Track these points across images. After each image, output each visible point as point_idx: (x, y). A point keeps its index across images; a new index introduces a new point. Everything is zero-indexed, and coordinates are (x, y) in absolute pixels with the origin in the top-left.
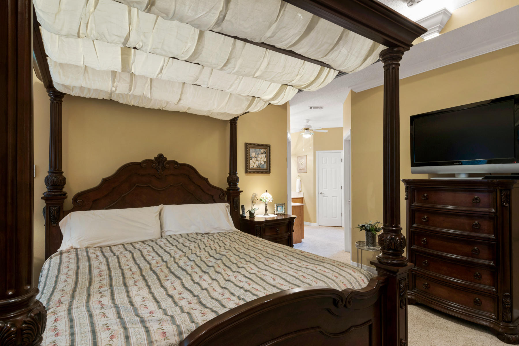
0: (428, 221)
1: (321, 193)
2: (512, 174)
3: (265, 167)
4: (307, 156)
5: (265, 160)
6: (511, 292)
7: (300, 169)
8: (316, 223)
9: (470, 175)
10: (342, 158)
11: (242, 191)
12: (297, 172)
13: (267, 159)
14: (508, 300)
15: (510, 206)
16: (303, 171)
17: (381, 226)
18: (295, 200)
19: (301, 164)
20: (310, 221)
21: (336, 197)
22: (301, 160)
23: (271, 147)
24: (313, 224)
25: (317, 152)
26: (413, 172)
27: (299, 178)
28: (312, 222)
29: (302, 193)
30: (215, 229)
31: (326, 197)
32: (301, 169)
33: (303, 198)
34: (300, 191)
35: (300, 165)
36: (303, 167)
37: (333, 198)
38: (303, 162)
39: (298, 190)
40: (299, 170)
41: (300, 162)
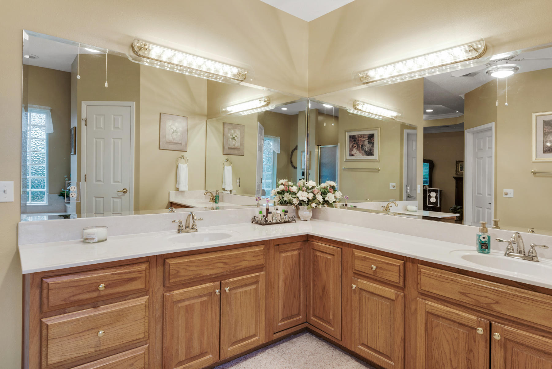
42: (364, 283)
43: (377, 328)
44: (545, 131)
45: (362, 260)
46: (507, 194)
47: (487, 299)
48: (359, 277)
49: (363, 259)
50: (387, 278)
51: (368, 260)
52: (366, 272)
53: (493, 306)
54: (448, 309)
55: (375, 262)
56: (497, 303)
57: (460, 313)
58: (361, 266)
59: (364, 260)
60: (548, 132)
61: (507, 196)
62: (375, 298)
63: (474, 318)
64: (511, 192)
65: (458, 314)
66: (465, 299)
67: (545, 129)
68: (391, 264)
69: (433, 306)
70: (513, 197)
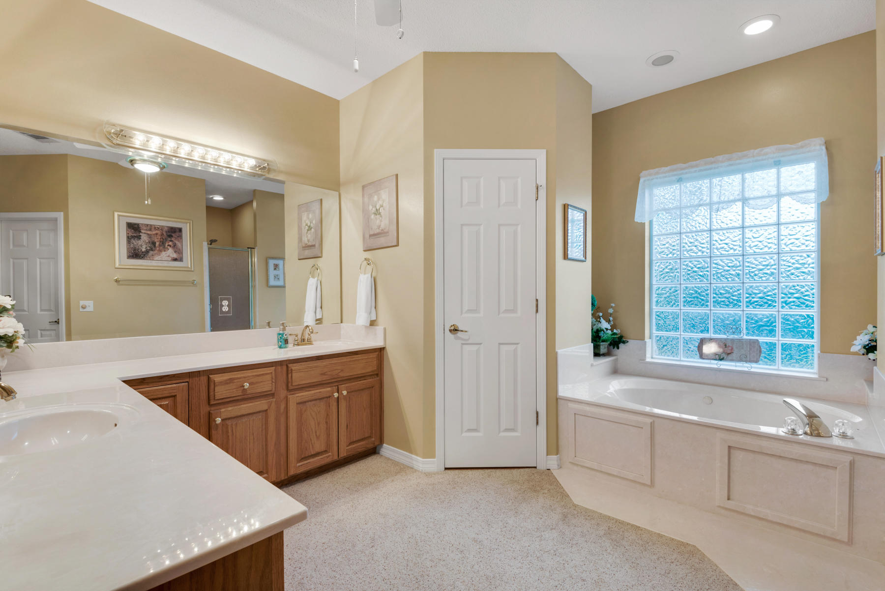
1: (455, 330)
4: (397, 175)
7: (372, 233)
8: (433, 456)
10: (539, 184)
12: (362, 249)
16: (382, 241)
18: (344, 359)
19: (377, 212)
20: (405, 444)
21: (518, 344)
22: (376, 198)
24: (420, 463)
25: (439, 154)
27: (369, 268)
28: (417, 455)
29: (379, 329)
31: (475, 348)
32: (378, 231)
33: (381, 351)
34: (373, 323)
35: (373, 216)
36: (383, 222)
37: (504, 348)
38: (382, 206)
39: (362, 319)
40: (367, 236)
41: (371, 207)
42: (229, 410)
43: (248, 451)
44: (128, 234)
45: (227, 383)
46: (84, 307)
47: (337, 371)
48: (221, 407)
49: (228, 381)
50: (259, 390)
51: (236, 381)
52: (233, 396)
53: (340, 374)
54: (313, 392)
55: (244, 379)
56: (342, 370)
57: (321, 390)
58: (225, 392)
59: (230, 383)
60: (132, 236)
61: (85, 310)
62: (244, 420)
63: (329, 389)
64: (90, 305)
65: (320, 392)
66: (325, 378)
67: (128, 232)
68: (263, 375)
69: (303, 396)
70: (92, 310)
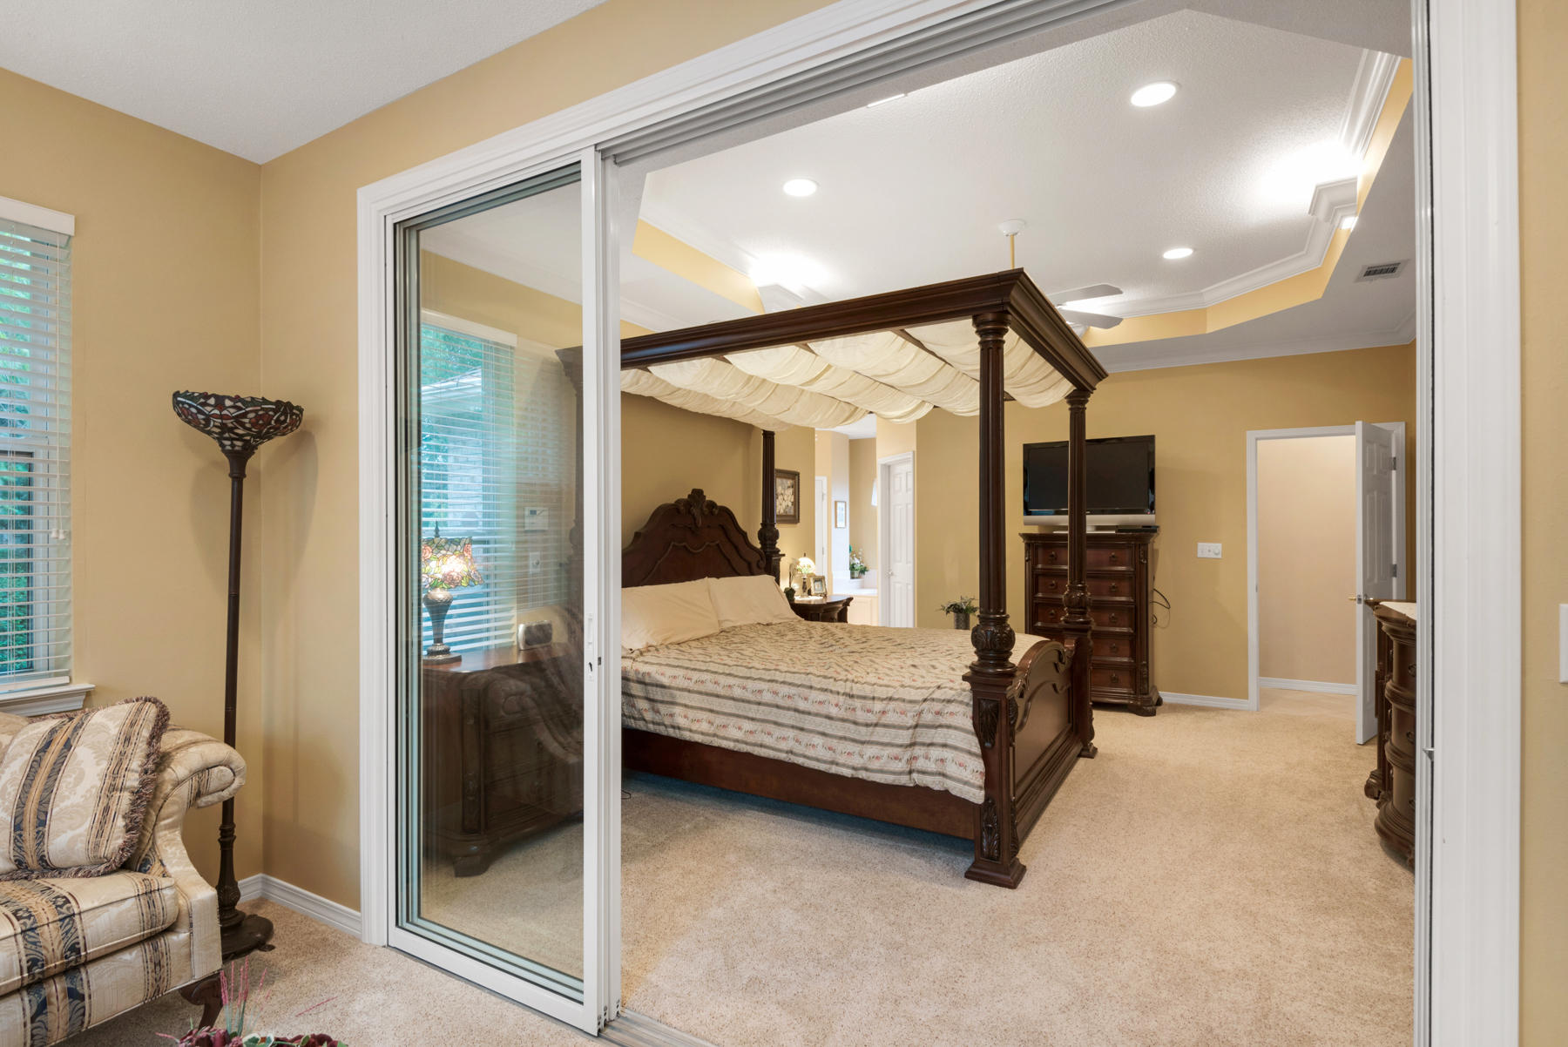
0: (1056, 587)
2: (1144, 527)
3: (792, 512)
5: (792, 500)
6: (1147, 661)
9: (1098, 528)
11: (784, 555)
13: (795, 498)
14: (1145, 669)
15: (1147, 563)
17: (976, 604)
23: (800, 475)
26: (1026, 524)
30: (775, 616)
